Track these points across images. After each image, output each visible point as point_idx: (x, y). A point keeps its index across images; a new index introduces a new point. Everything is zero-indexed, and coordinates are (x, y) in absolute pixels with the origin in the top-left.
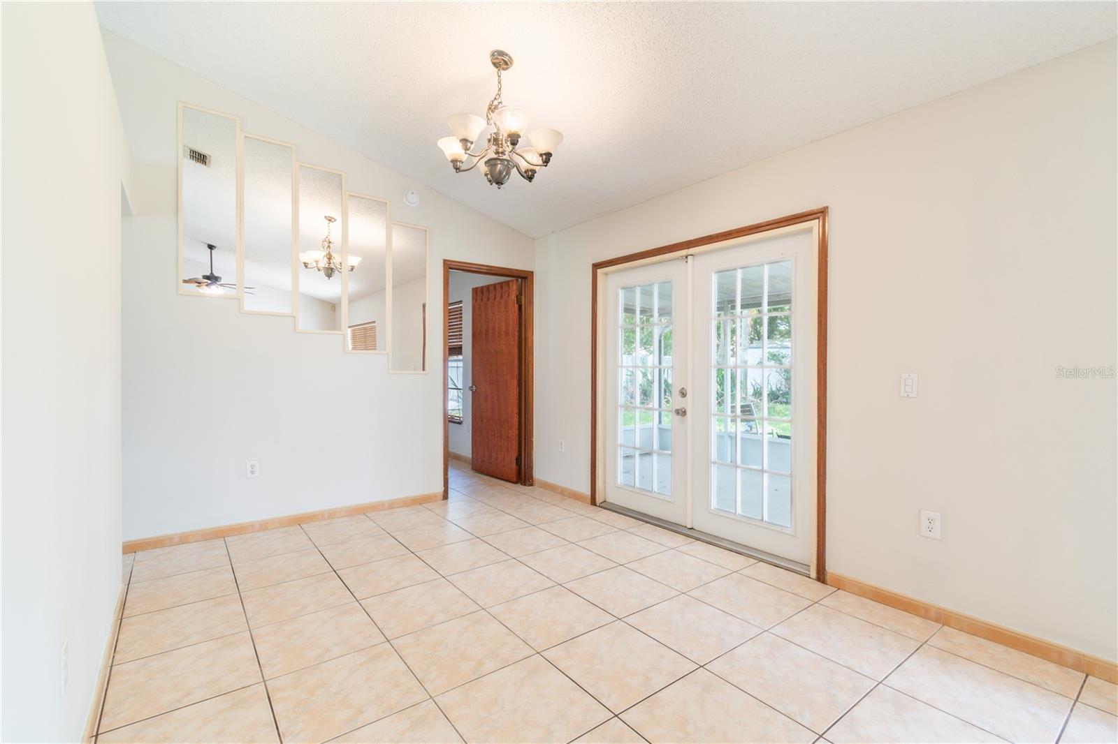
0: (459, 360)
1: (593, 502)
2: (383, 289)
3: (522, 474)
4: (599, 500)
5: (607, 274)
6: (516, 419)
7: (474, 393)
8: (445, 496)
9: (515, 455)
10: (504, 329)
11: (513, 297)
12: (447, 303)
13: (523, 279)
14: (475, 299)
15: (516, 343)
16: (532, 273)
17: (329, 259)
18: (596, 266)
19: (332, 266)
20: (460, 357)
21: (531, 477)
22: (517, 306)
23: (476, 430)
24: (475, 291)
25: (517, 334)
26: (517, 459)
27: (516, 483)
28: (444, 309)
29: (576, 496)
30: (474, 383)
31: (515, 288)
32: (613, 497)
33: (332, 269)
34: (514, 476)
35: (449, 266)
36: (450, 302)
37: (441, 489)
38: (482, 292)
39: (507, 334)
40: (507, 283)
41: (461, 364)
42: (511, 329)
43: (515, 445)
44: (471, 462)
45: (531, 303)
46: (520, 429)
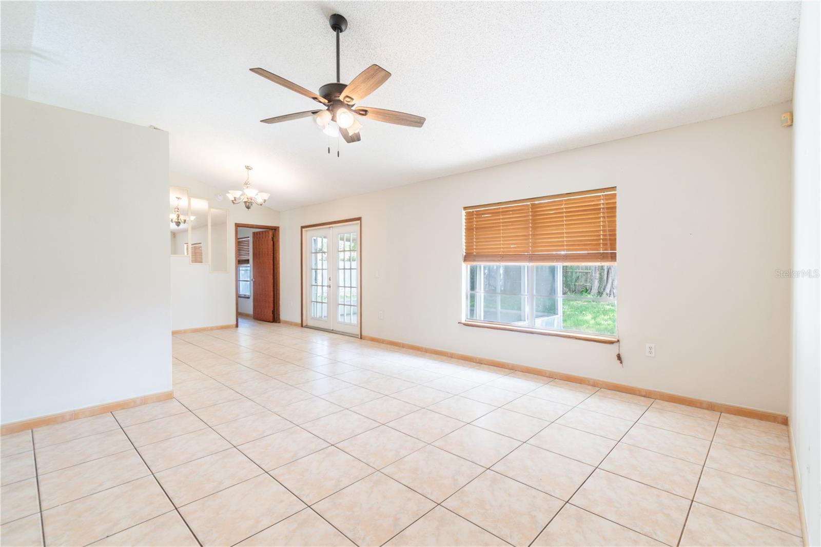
0: (249, 267)
1: (302, 326)
2: (207, 225)
3: (275, 318)
4: (304, 325)
5: (307, 231)
6: (272, 294)
7: (254, 282)
8: (237, 326)
9: (272, 309)
10: (266, 252)
11: (270, 238)
12: (237, 238)
13: (275, 230)
14: (254, 237)
15: (272, 258)
16: (278, 227)
17: (178, 217)
18: (302, 227)
19: (180, 221)
20: (249, 265)
21: (279, 319)
22: (272, 242)
23: (255, 300)
24: (254, 233)
25: (272, 254)
26: (273, 311)
27: (272, 322)
28: (236, 241)
29: (295, 325)
30: (254, 277)
31: (271, 234)
32: (310, 323)
33: (179, 222)
34: (271, 319)
35: (238, 226)
36: (238, 237)
37: (235, 323)
38: (257, 234)
39: (268, 255)
40: (268, 231)
41: (249, 268)
42: (270, 253)
43: (272, 305)
44: (252, 316)
45: (278, 241)
46: (274, 297)
